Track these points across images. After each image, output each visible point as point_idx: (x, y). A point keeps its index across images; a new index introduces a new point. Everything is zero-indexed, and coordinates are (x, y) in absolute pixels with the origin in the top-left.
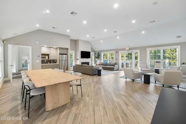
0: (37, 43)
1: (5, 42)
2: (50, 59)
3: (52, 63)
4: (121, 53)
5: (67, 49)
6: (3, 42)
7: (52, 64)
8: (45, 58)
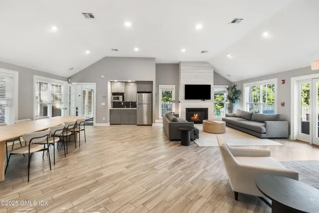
0: (102, 77)
1: (70, 80)
2: (125, 101)
3: (131, 107)
4: (298, 82)
5: (151, 83)
6: (68, 81)
7: (130, 109)
8: (118, 98)
